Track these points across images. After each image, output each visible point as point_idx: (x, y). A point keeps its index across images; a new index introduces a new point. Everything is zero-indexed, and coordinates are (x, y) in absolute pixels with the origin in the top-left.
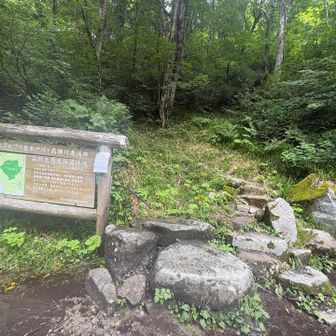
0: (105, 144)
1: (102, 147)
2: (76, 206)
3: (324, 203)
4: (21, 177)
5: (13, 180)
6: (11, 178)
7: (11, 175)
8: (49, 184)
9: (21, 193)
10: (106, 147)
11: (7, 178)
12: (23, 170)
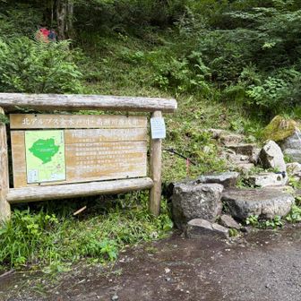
0: (159, 110)
1: (156, 113)
2: (128, 178)
3: (294, 141)
4: (59, 158)
5: (48, 164)
6: (45, 162)
7: (46, 158)
8: (96, 160)
9: (61, 176)
10: (160, 112)
11: (41, 161)
12: (62, 149)
